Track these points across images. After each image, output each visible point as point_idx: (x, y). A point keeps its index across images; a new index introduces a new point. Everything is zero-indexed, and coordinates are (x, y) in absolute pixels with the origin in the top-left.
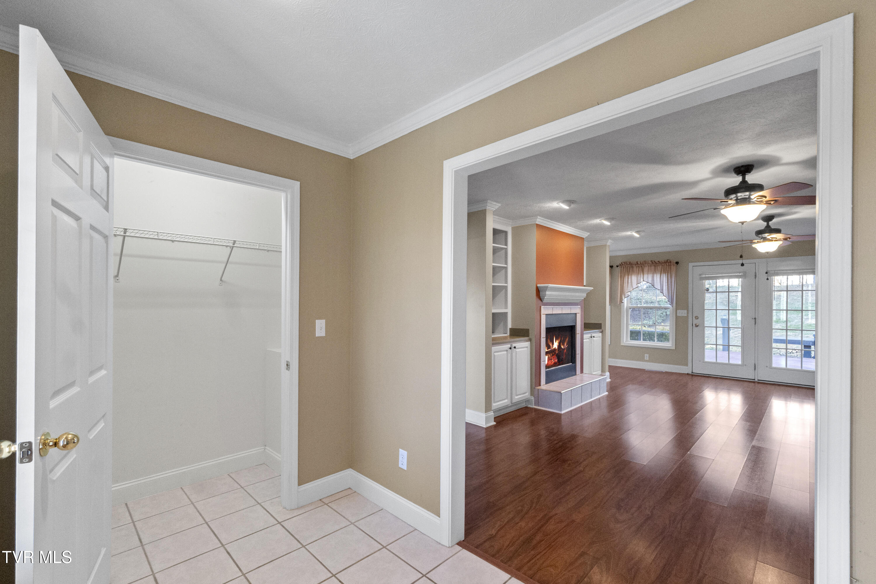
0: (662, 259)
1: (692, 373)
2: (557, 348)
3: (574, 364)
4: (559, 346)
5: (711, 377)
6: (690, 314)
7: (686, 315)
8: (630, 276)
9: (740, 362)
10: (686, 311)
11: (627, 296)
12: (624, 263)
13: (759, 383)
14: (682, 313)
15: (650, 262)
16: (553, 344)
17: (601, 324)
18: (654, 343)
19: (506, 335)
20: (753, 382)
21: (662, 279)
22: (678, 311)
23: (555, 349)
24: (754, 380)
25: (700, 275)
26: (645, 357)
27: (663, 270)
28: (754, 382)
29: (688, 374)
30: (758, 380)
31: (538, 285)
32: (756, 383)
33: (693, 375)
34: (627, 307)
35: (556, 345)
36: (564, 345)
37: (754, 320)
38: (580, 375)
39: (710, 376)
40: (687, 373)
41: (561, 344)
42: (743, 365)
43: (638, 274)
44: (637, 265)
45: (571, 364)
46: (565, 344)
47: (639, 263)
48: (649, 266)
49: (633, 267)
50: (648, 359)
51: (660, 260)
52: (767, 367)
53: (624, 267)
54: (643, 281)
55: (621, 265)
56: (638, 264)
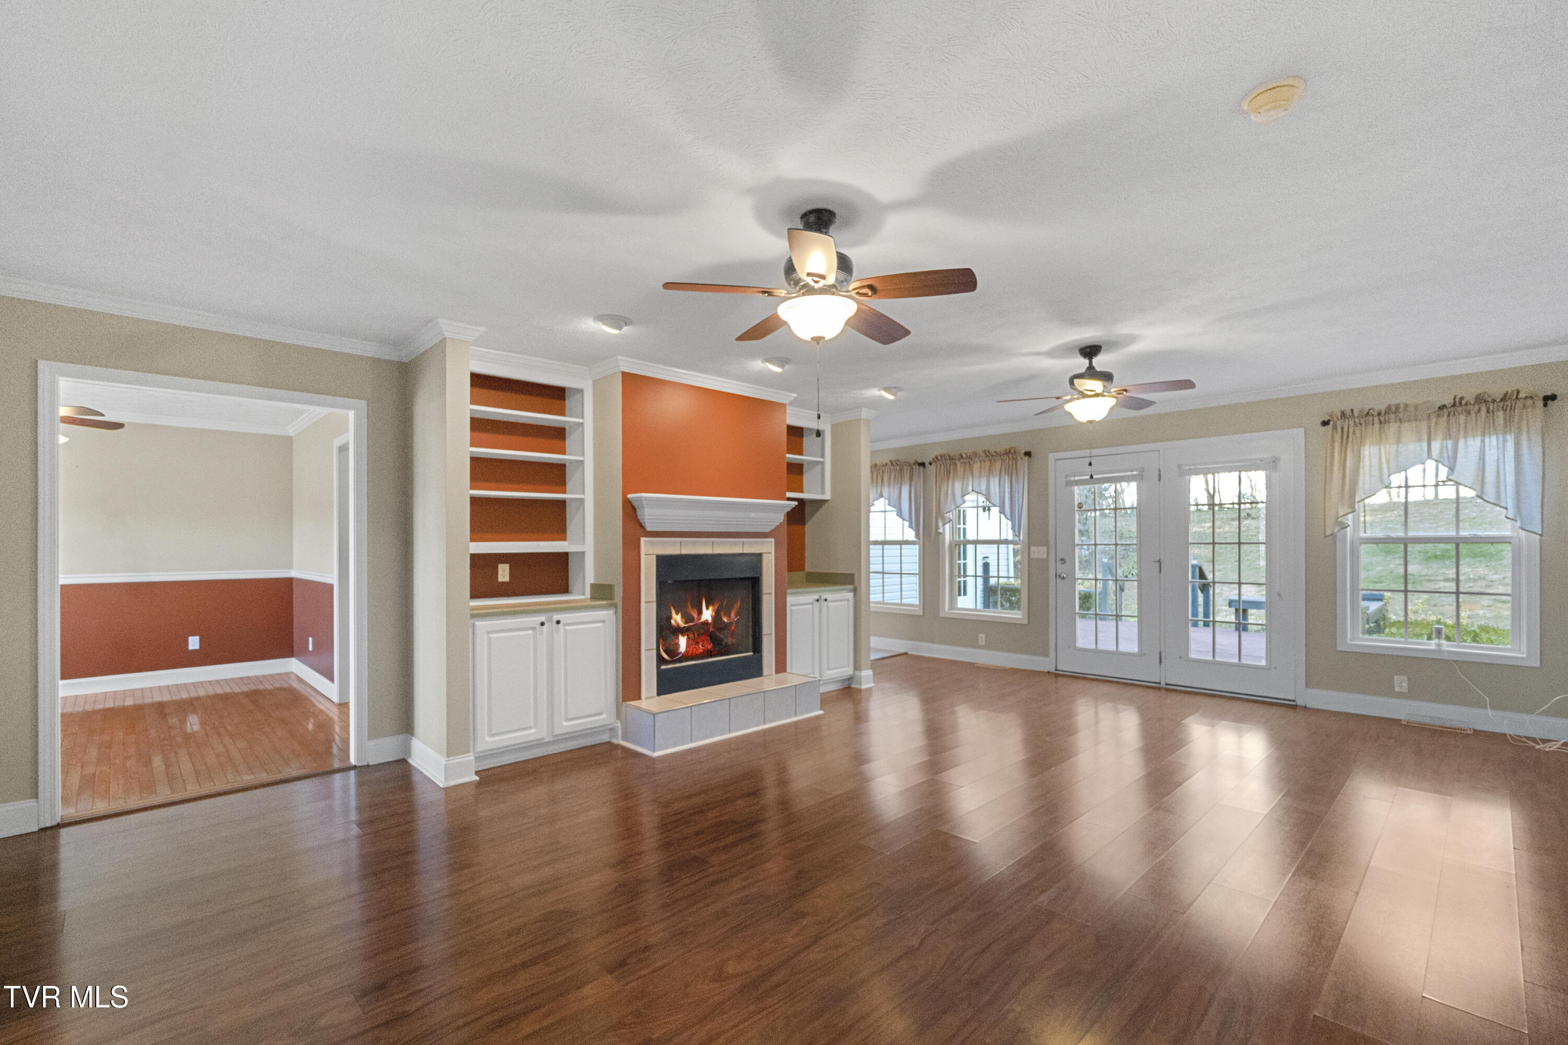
0: (1001, 448)
1: (1056, 670)
2: (710, 621)
3: (757, 654)
4: (717, 617)
5: (1084, 678)
6: (1052, 555)
7: (1045, 556)
8: (950, 483)
9: (1136, 650)
10: (1044, 548)
11: (947, 520)
12: (941, 456)
13: (1167, 690)
14: (1039, 552)
15: (982, 454)
16: (700, 613)
17: (853, 575)
18: (995, 612)
19: (583, 597)
20: (1156, 687)
21: (1002, 486)
22: (1033, 548)
23: (706, 623)
24: (1160, 683)
25: (1067, 476)
26: (980, 640)
27: (1003, 469)
28: (1159, 689)
29: (1049, 672)
30: (1166, 684)
31: (629, 496)
32: (1163, 691)
33: (1057, 675)
34: (950, 543)
35: (707, 615)
36: (729, 616)
37: (1157, 564)
38: (774, 676)
39: (1086, 676)
40: (1047, 670)
41: (722, 613)
42: (1141, 654)
43: (963, 479)
44: (962, 461)
45: (751, 653)
46: (733, 615)
47: (964, 456)
48: (981, 462)
49: (955, 464)
50: (984, 644)
51: (998, 450)
52: (1180, 657)
53: (940, 465)
54: (973, 491)
55: (936, 459)
56: (962, 457)
